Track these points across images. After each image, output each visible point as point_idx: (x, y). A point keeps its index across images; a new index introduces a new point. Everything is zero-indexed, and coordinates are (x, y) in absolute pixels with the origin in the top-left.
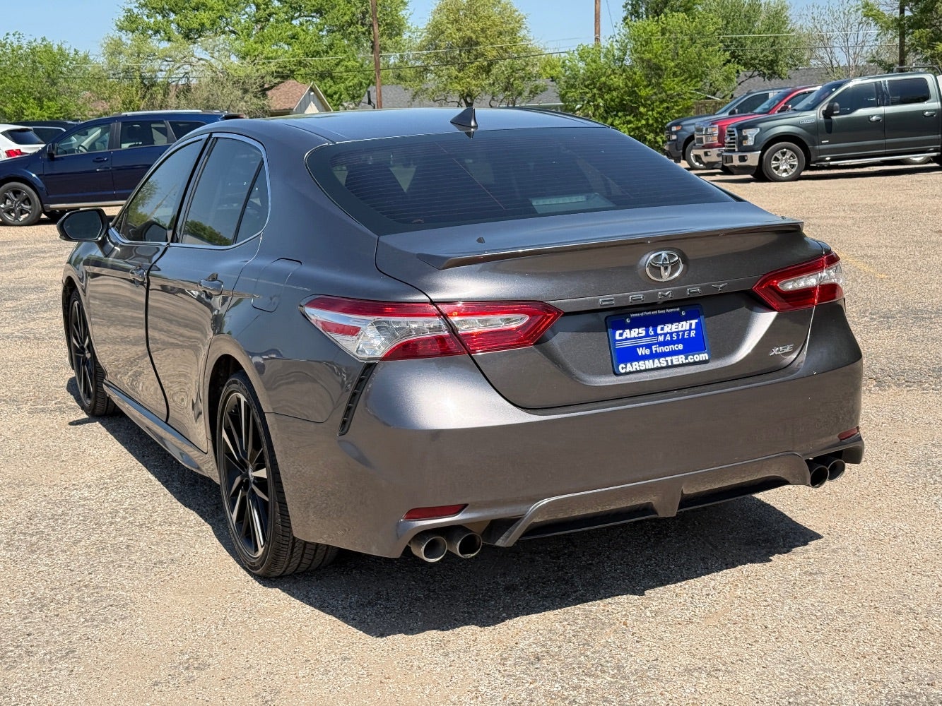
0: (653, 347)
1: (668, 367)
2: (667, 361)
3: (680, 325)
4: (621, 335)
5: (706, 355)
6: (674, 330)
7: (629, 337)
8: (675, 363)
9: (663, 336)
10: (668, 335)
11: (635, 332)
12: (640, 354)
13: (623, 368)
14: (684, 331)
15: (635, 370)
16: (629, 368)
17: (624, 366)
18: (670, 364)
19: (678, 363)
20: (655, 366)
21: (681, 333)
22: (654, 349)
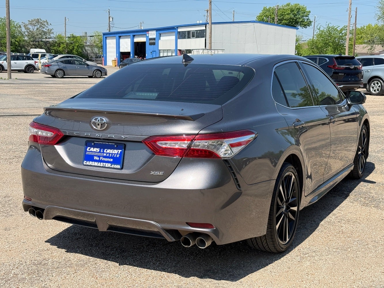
0: (101, 157)
1: (103, 167)
2: (103, 164)
3: (114, 151)
4: (89, 149)
5: (119, 166)
6: (111, 152)
7: (92, 151)
8: (106, 166)
9: (106, 154)
10: (108, 154)
11: (95, 150)
12: (95, 159)
13: (85, 163)
14: (115, 154)
15: (90, 164)
16: (88, 163)
17: (86, 162)
18: (104, 166)
19: (107, 166)
20: (98, 165)
21: (113, 154)
22: (101, 158)
